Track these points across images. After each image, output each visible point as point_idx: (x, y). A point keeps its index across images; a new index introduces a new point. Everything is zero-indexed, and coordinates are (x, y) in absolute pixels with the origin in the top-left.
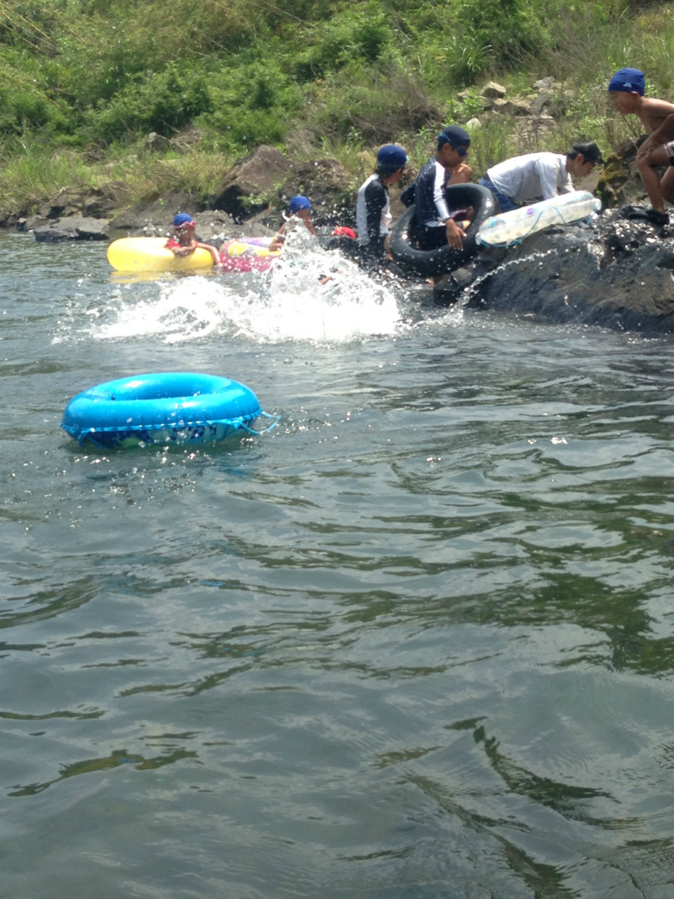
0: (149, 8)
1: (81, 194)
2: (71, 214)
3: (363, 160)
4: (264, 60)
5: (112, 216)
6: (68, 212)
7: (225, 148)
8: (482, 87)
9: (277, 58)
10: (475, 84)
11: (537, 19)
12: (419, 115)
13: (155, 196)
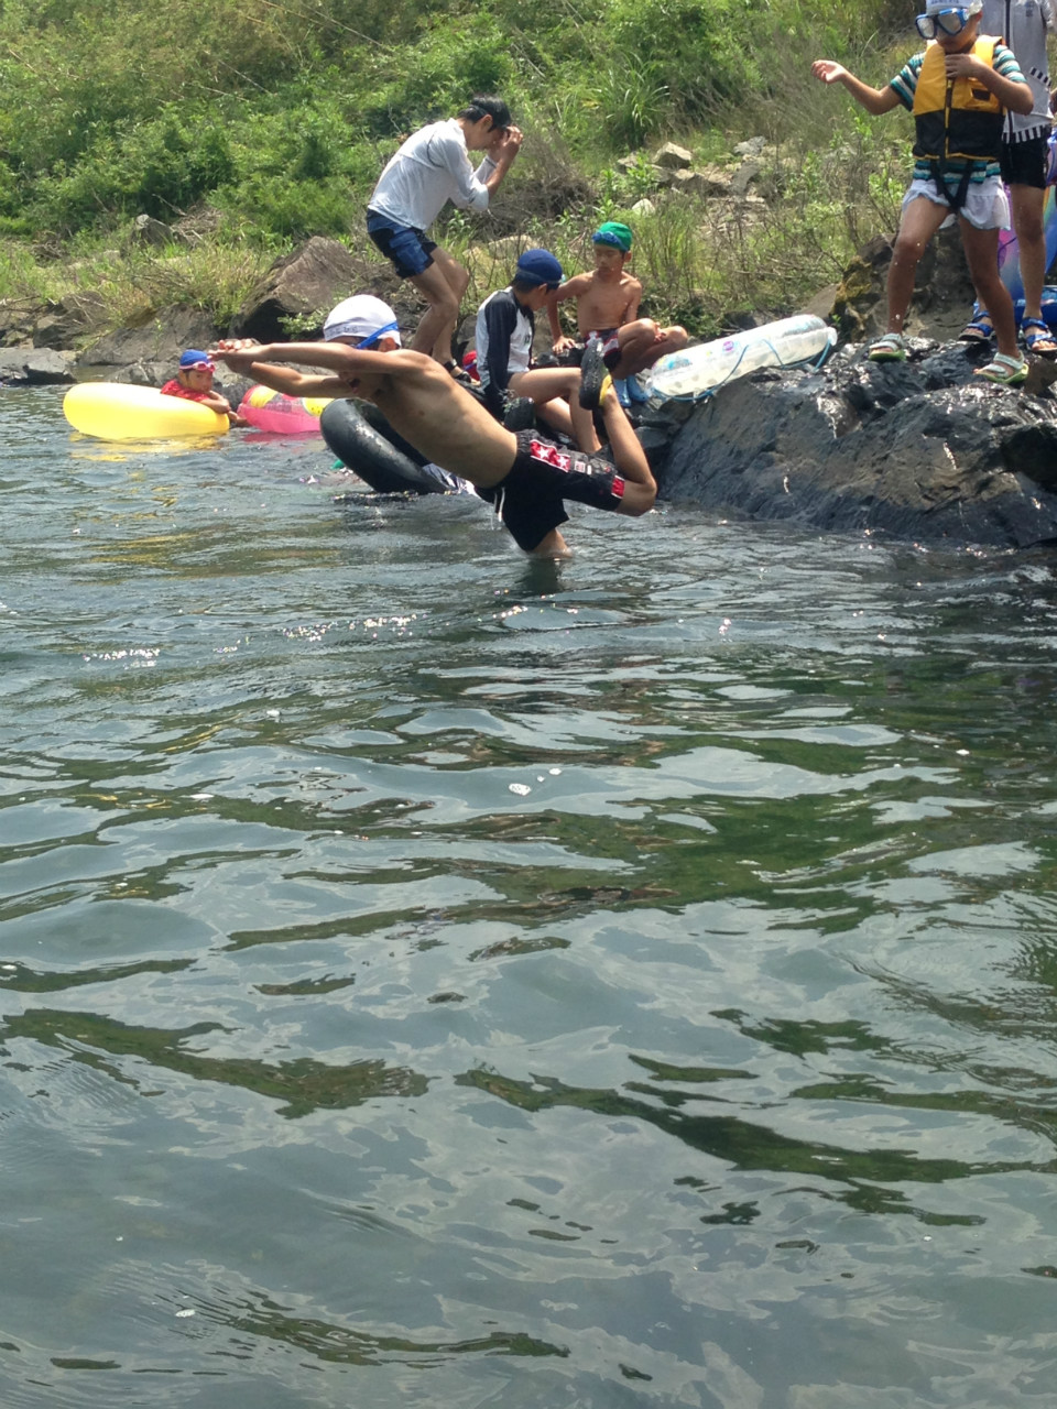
0: (135, 18)
1: (30, 312)
2: (16, 343)
3: (471, 262)
4: (316, 102)
5: (80, 346)
6: (10, 339)
7: (257, 241)
8: (655, 151)
9: (336, 99)
10: (645, 146)
11: (737, 47)
12: (559, 193)
13: (149, 315)
